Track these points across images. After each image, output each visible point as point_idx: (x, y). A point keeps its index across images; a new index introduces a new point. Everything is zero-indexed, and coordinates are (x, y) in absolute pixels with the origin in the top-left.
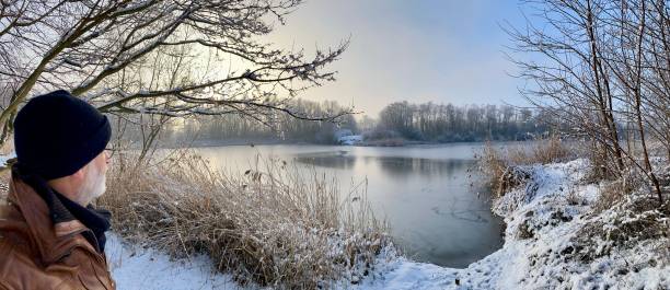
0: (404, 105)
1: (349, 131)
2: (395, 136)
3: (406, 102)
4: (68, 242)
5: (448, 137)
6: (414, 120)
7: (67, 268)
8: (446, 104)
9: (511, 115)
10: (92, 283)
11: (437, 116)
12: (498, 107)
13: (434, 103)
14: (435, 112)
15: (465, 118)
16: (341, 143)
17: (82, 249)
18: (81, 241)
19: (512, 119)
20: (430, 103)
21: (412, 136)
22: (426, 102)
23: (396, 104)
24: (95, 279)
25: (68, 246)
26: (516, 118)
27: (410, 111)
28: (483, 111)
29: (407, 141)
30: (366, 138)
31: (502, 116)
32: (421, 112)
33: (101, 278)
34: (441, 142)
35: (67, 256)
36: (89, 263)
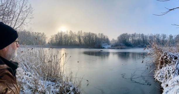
0: (126, 34)
1: (107, 44)
2: (123, 45)
3: (127, 34)
4: (3, 72)
5: (142, 46)
6: (130, 40)
7: (2, 80)
8: (141, 34)
9: (165, 37)
10: (11, 86)
11: (138, 38)
12: (160, 35)
13: (136, 33)
14: (137, 37)
15: (148, 39)
16: (103, 48)
17: (8, 74)
18: (7, 71)
19: (165, 39)
20: (135, 33)
21: (128, 45)
22: (134, 33)
23: (123, 34)
24: (12, 85)
25: (3, 73)
26: (167, 38)
27: (129, 36)
28: (155, 37)
29: (127, 47)
30: (112, 46)
31: (162, 38)
32: (132, 37)
33: (14, 85)
34: (139, 47)
35: (2, 76)
36: (10, 79)
